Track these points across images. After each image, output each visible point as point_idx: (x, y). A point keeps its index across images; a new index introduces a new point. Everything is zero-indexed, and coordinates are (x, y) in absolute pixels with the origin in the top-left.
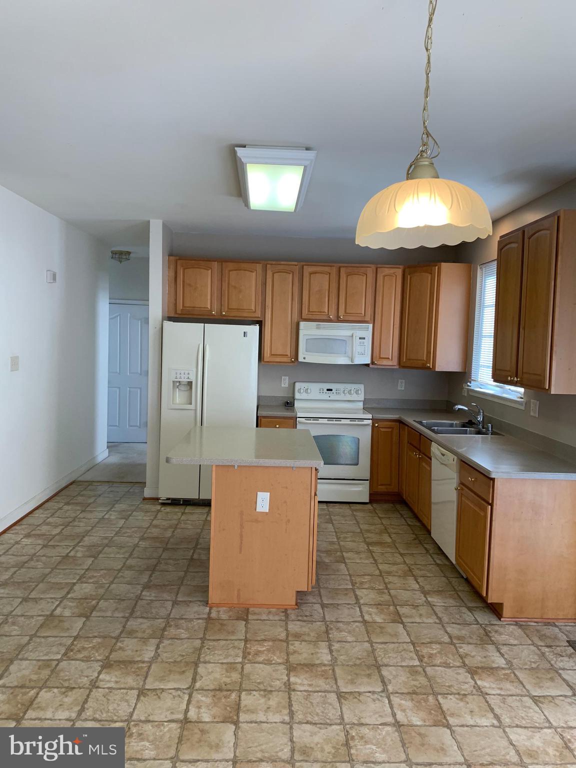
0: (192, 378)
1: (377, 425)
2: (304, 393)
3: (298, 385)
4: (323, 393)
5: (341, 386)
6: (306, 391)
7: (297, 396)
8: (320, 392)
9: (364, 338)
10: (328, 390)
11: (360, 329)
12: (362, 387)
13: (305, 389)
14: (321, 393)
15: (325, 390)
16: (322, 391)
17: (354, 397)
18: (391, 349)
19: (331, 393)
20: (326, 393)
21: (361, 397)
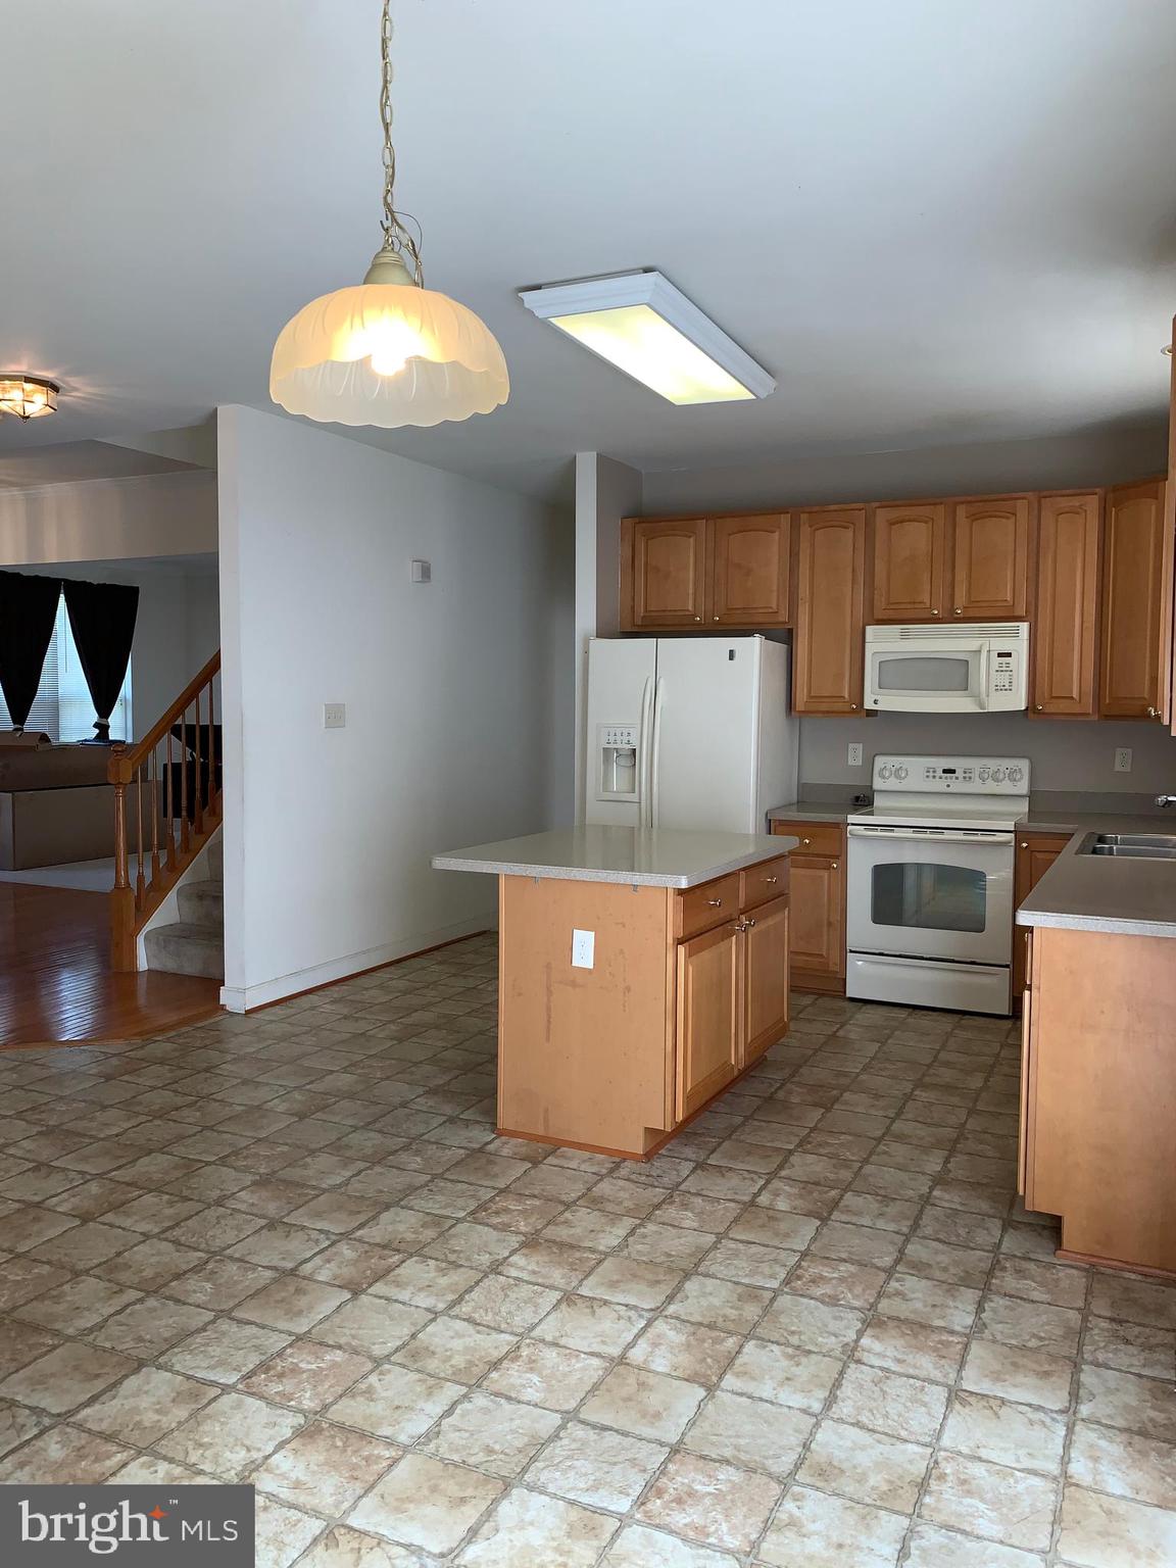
0: (636, 744)
1: (1025, 845)
2: (893, 779)
3: (880, 762)
4: (934, 777)
5: (975, 764)
6: (897, 773)
7: (878, 784)
8: (928, 777)
9: (1009, 655)
10: (945, 771)
11: (1000, 634)
12: (1024, 765)
13: (893, 769)
14: (931, 779)
15: (940, 772)
16: (931, 774)
17: (1006, 787)
18: (1077, 678)
19: (951, 778)
20: (941, 778)
21: (1023, 787)
